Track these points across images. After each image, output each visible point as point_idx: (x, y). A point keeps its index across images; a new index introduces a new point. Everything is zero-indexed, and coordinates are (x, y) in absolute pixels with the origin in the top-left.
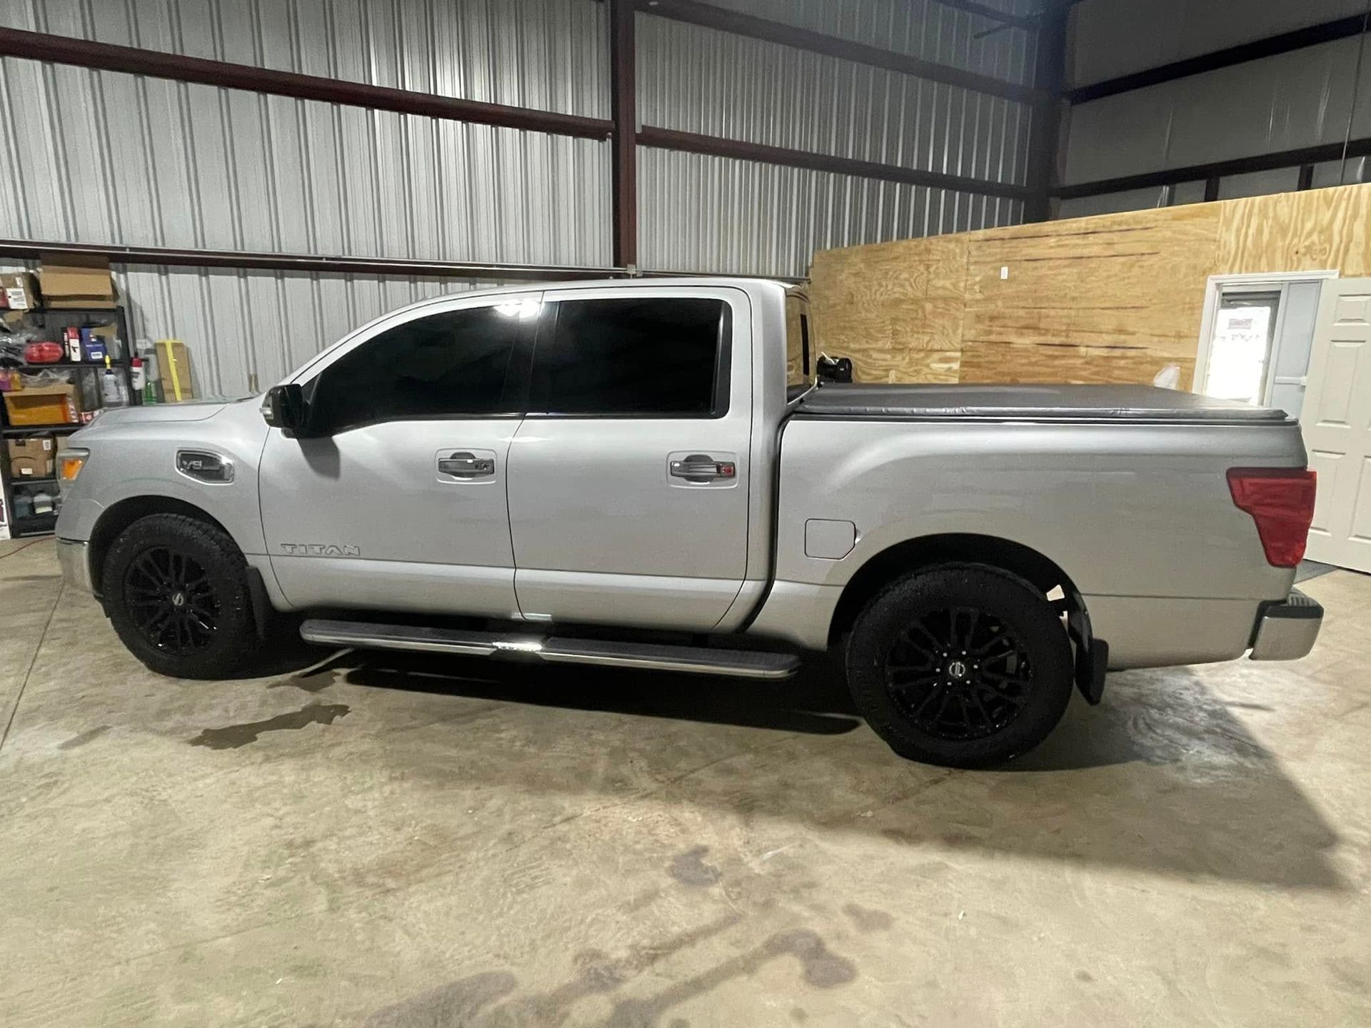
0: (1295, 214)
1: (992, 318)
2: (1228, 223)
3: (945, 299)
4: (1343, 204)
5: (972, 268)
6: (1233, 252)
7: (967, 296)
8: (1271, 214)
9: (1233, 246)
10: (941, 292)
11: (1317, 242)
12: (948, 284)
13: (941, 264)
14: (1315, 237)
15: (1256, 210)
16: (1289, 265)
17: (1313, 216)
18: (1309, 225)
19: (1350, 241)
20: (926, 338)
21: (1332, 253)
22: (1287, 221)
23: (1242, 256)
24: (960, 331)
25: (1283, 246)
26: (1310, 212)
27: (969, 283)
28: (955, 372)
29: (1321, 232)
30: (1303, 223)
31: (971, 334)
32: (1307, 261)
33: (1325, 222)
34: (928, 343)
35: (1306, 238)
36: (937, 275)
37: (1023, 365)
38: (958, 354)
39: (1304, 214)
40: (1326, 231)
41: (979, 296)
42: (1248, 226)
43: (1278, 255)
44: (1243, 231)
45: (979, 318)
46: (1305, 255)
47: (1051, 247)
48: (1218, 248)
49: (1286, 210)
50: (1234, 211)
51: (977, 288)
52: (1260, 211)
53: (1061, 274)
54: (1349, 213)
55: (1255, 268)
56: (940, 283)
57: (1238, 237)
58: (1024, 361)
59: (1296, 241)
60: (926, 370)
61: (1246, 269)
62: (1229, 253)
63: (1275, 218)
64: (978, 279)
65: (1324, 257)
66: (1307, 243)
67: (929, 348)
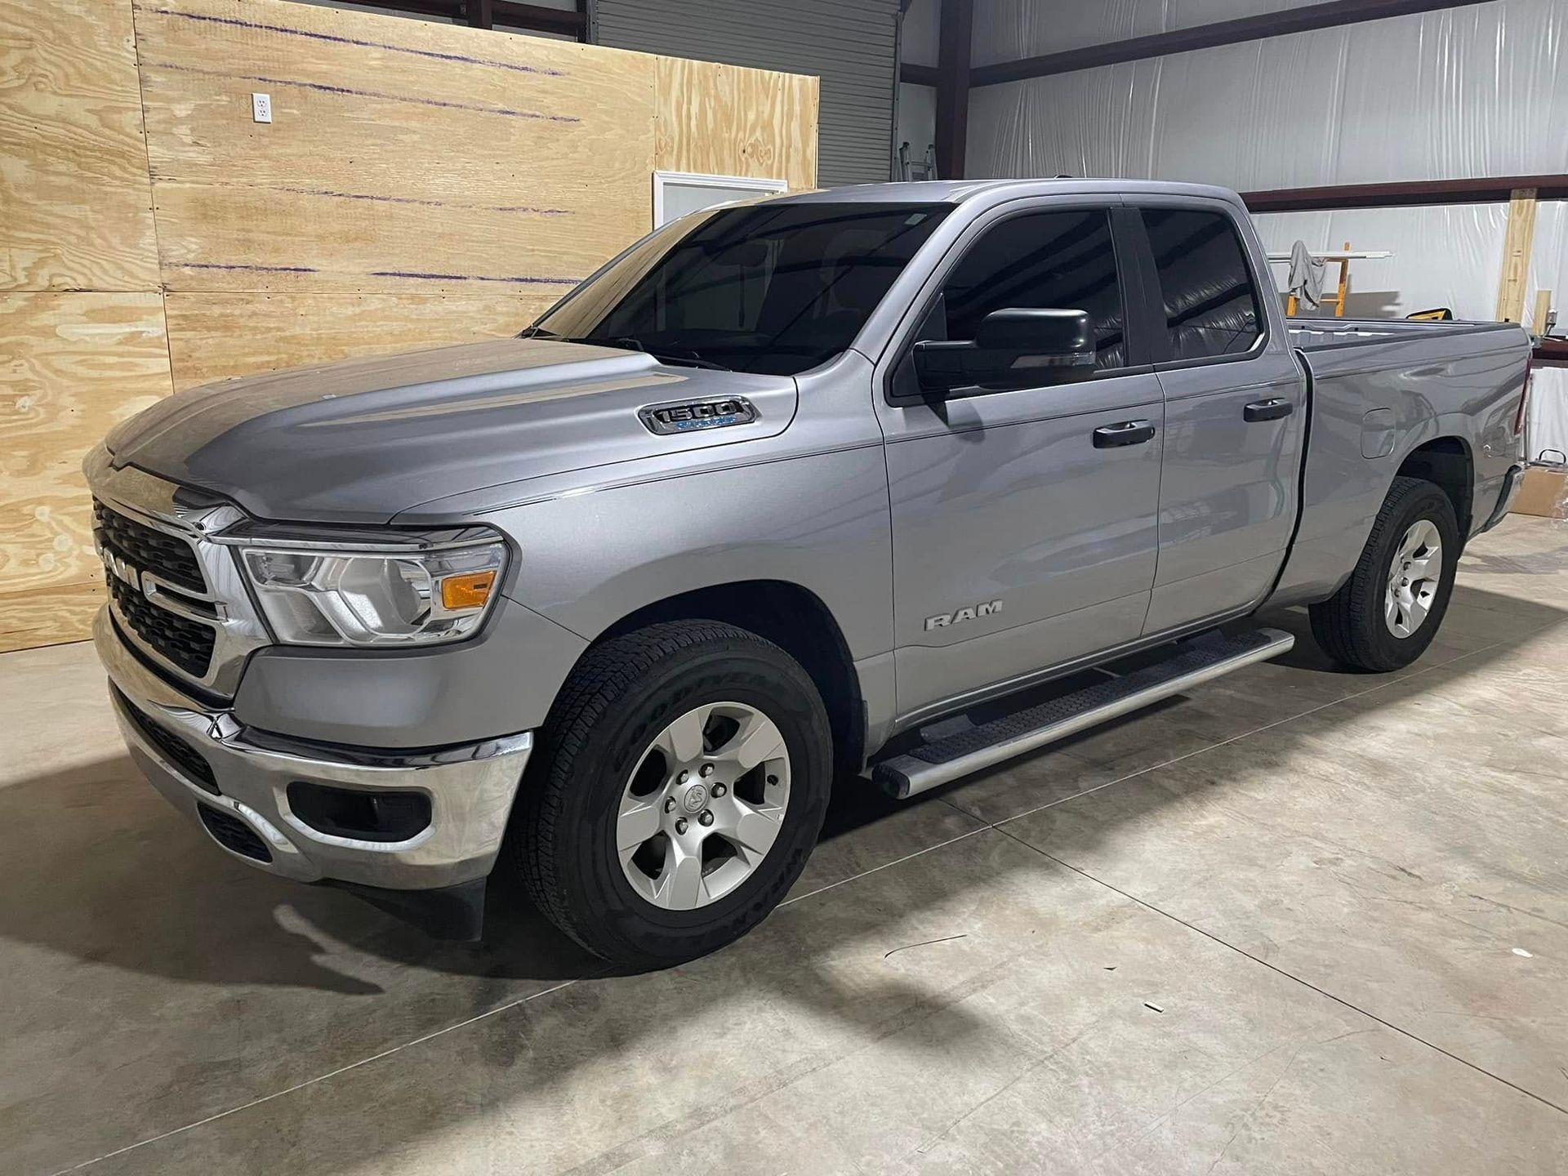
0: (736, 99)
1: (247, 212)
2: (666, 90)
3: (75, 151)
4: (779, 93)
5: (155, 77)
6: (676, 139)
7: (156, 152)
8: (713, 92)
9: (677, 130)
10: (57, 131)
11: (760, 139)
12: (77, 109)
13: (38, 52)
14: (758, 133)
15: (695, 82)
16: (738, 168)
17: (754, 107)
18: (752, 116)
19: (789, 146)
20: (25, 259)
21: (776, 158)
22: (729, 104)
23: (688, 144)
24: (148, 240)
25: (730, 138)
26: (751, 98)
27: (151, 118)
28: (153, 342)
29: (763, 128)
30: (746, 115)
31: (190, 247)
32: (754, 163)
33: (766, 115)
34: (30, 272)
35: (751, 135)
36: (33, 82)
37: (354, 318)
38: (158, 300)
39: (745, 98)
40: (768, 126)
41: (193, 154)
42: (689, 103)
43: (726, 152)
44: (685, 107)
45: (205, 211)
46: (751, 155)
47: (372, 69)
48: (657, 128)
49: (727, 89)
50: (670, 75)
51: (183, 131)
52: (700, 82)
53: (408, 131)
54: (786, 108)
55: (704, 167)
56: (50, 105)
57: (679, 116)
58: (350, 311)
59: (741, 135)
60: (40, 345)
61: (695, 168)
62: (672, 139)
63: (717, 97)
64: (181, 110)
65: (770, 162)
66: (752, 140)
67: (42, 282)
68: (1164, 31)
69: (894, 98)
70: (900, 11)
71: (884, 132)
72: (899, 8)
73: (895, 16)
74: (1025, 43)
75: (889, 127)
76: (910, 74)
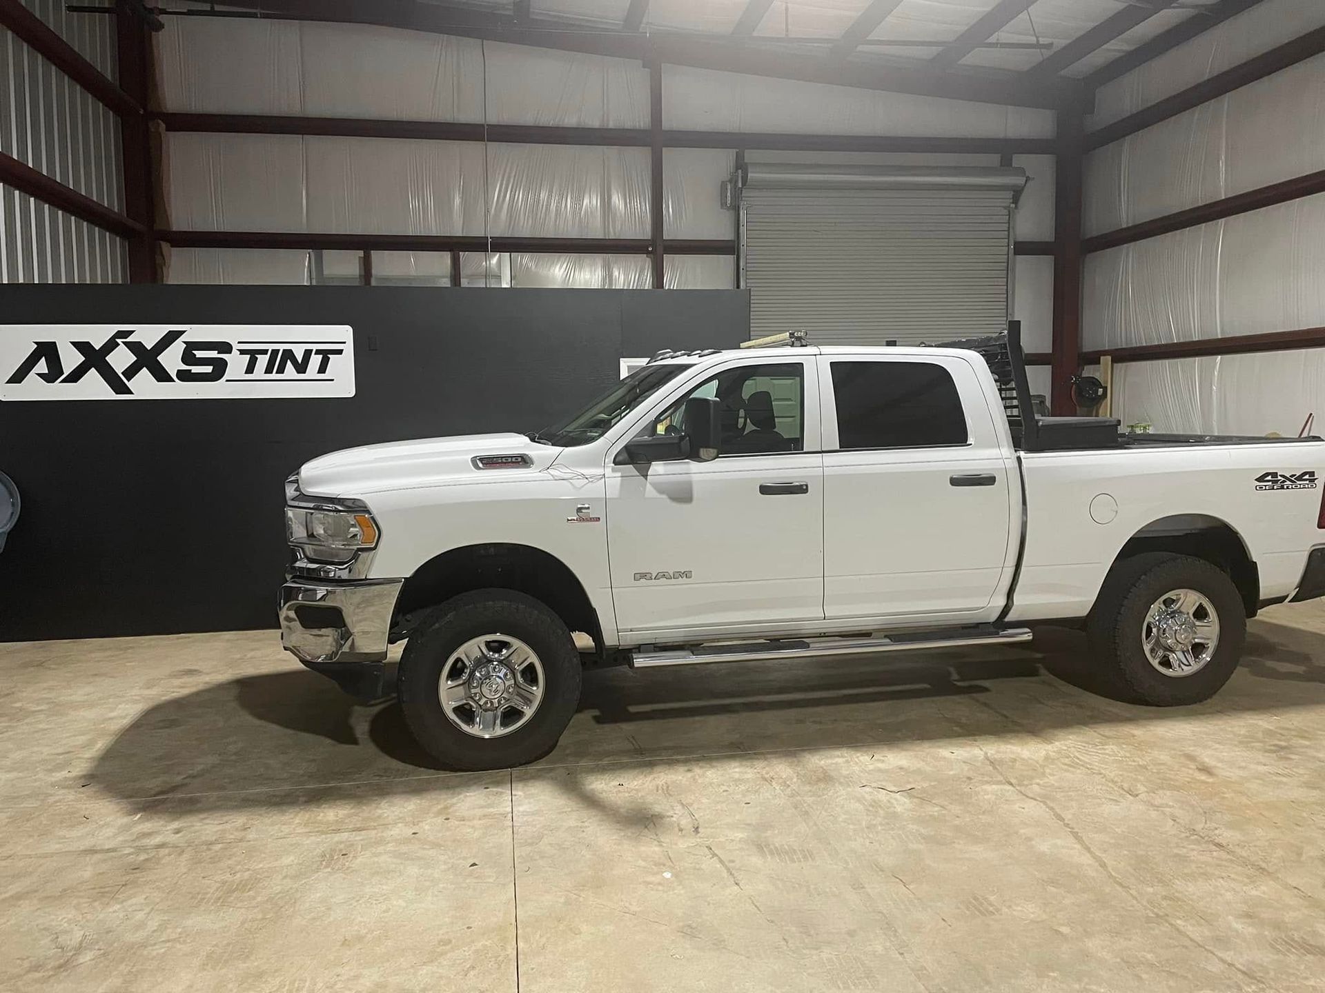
68: (1223, 198)
69: (1009, 269)
70: (1013, 203)
71: (1002, 296)
72: (1011, 201)
73: (1005, 208)
74: (1128, 214)
75: (1005, 292)
76: (1023, 248)
